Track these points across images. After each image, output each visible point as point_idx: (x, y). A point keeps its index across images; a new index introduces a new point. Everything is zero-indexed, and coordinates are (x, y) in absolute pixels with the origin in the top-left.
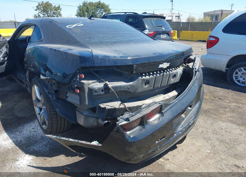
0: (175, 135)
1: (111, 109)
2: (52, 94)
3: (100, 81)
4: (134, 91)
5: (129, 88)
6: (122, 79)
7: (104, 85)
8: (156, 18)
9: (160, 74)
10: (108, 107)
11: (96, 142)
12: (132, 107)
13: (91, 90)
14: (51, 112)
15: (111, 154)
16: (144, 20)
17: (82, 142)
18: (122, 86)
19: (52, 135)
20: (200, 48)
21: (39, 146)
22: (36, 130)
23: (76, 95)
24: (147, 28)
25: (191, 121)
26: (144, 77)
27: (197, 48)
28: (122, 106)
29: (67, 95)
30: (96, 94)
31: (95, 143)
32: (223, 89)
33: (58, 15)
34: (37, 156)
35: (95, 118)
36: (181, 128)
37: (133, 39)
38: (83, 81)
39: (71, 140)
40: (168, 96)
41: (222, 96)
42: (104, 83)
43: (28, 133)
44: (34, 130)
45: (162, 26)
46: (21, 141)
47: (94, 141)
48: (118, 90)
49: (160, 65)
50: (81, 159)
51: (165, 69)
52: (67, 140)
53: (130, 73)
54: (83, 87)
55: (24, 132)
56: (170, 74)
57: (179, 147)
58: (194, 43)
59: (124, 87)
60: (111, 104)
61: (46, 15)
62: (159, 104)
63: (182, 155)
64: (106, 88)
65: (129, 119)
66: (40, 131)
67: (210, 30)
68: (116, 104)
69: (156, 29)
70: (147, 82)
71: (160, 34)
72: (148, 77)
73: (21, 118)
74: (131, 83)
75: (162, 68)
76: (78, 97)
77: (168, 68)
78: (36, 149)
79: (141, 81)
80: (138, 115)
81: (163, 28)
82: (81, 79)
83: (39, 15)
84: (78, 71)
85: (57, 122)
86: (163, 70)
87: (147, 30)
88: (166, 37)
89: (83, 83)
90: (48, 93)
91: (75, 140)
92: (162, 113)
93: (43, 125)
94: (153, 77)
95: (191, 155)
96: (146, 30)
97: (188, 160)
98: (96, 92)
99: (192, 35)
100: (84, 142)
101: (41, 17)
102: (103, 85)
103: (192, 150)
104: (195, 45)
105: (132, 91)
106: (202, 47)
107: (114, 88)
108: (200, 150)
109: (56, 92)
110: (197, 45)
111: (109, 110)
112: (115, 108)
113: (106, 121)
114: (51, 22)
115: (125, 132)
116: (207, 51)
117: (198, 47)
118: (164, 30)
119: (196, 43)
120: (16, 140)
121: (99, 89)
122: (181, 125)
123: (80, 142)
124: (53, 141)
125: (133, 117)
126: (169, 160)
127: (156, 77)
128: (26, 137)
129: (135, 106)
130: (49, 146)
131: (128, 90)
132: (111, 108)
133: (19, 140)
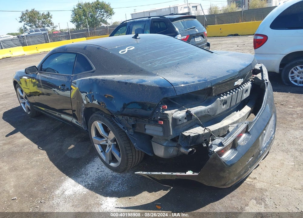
0: (261, 152)
1: (196, 136)
2: (128, 129)
3: (181, 109)
4: (213, 114)
5: (209, 111)
6: (200, 103)
7: (187, 112)
8: (186, 19)
9: (235, 92)
10: (192, 135)
11: (190, 171)
12: (215, 130)
13: (175, 120)
14: (127, 148)
15: (200, 181)
16: (174, 23)
17: (177, 174)
18: (203, 111)
19: (142, 172)
20: (235, 45)
21: (116, 186)
22: (102, 170)
23: (159, 127)
24: (179, 33)
25: (272, 135)
26: (222, 98)
27: (231, 45)
28: (206, 131)
29: (146, 128)
30: (180, 123)
31: (190, 173)
32: (281, 93)
33: (49, 25)
34: (119, 197)
35: (175, 147)
36: (265, 144)
37: (193, 56)
38: (166, 112)
39: (164, 173)
40: (244, 113)
41: (283, 101)
42: (186, 110)
43: (95, 174)
44: (99, 170)
45: (194, 28)
46: (92, 184)
47: (188, 171)
48: (199, 115)
49: (235, 82)
50: (167, 192)
51: (240, 86)
52: (160, 174)
53: (207, 95)
54: (167, 118)
55: (90, 174)
56: (243, 90)
57: (261, 164)
58: (225, 39)
59: (205, 111)
60: (193, 130)
61: (34, 27)
62: (246, 123)
63: (267, 172)
64: (189, 115)
65: (223, 144)
66: (106, 170)
67: (241, 20)
68: (199, 130)
69: (189, 32)
70: (225, 102)
71: (194, 37)
72: (225, 97)
73: (78, 160)
74: (210, 106)
75: (237, 85)
76: (161, 129)
77: (243, 84)
78: (113, 190)
79: (219, 102)
80: (230, 139)
81: (197, 30)
82: (164, 110)
83: (26, 28)
84: (160, 102)
85: (132, 157)
86: (238, 87)
87: (180, 36)
88: (200, 40)
89: (167, 114)
90: (124, 128)
91: (168, 173)
92: (249, 132)
93: (110, 163)
94: (230, 96)
95: (277, 170)
96: (178, 36)
97: (275, 175)
98: (180, 120)
99: (221, 29)
100: (178, 174)
101: (28, 29)
102: (185, 113)
103: (275, 164)
104: (227, 42)
105: (211, 114)
106: (237, 44)
107: (197, 113)
108: (283, 164)
109: (134, 126)
110: (230, 42)
111: (193, 137)
112: (199, 134)
113: (191, 149)
114: (98, 48)
115: (220, 158)
116: (255, 51)
117: (232, 43)
118: (198, 32)
119: (227, 39)
120: (87, 183)
121: (183, 117)
122: (264, 141)
123: (174, 174)
124: (127, 178)
125: (226, 141)
126: (257, 179)
127: (232, 96)
128: (96, 179)
129: (217, 129)
130: (126, 185)
131: (208, 113)
132: (195, 134)
133: (91, 184)
